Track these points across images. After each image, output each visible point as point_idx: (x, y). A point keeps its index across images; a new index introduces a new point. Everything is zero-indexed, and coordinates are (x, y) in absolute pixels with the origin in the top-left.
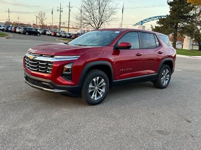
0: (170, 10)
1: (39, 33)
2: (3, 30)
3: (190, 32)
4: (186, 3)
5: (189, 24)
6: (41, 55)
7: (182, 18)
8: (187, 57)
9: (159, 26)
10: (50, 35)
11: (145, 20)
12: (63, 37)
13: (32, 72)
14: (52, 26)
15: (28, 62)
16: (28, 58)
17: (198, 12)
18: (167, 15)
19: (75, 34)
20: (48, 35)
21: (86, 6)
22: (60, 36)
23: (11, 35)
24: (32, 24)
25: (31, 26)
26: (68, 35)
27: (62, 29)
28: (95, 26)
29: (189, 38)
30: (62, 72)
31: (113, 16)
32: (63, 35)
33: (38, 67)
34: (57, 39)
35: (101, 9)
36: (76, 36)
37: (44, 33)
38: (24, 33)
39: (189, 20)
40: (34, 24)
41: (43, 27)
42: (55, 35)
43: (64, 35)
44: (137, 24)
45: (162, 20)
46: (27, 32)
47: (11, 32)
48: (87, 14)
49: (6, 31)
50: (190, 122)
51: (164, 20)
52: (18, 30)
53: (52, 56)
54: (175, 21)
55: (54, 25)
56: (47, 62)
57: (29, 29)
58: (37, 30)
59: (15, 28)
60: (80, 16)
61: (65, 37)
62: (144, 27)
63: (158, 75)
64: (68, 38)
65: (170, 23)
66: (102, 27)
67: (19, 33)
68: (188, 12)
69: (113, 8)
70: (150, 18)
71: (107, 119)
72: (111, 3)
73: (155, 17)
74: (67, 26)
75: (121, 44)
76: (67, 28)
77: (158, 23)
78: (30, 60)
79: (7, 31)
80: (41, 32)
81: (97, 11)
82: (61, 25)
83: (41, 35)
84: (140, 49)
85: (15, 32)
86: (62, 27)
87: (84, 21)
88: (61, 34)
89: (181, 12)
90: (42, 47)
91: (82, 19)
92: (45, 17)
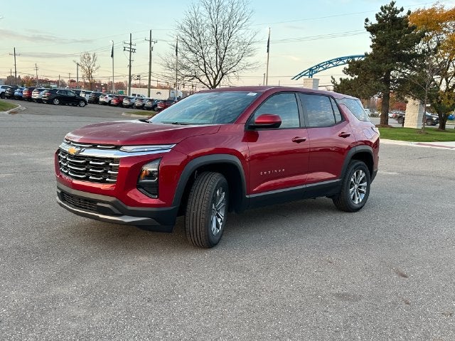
0: (371, 43)
1: (83, 100)
2: (2, 95)
3: (418, 88)
4: (407, 26)
5: (414, 73)
6: (94, 146)
7: (399, 61)
8: (413, 144)
9: (349, 77)
10: (109, 104)
11: (319, 66)
12: (138, 108)
13: (75, 182)
14: (111, 83)
15: (65, 160)
16: (65, 153)
17: (433, 46)
18: (366, 55)
19: (165, 101)
20: (104, 104)
21: (187, 39)
22: (131, 106)
23: (20, 105)
24: (66, 81)
25: (63, 85)
26: (148, 104)
27: (134, 91)
28: (207, 83)
29: (417, 102)
30: (138, 180)
31: (246, 60)
32: (138, 103)
33: (87, 171)
34: (123, 112)
35: (221, 45)
36: (167, 104)
37: (95, 101)
38: (50, 102)
39: (415, 63)
40: (72, 81)
41: (92, 85)
42: (120, 104)
43: (140, 104)
44: (301, 75)
45: (355, 66)
46: (57, 98)
47: (20, 98)
48: (190, 55)
49: (9, 98)
50: (405, 276)
51: (359, 64)
52: (35, 95)
53: (117, 147)
54: (383, 66)
55: (115, 81)
56: (107, 159)
57: (61, 91)
58: (78, 93)
59: (30, 91)
60: (174, 60)
61: (142, 107)
62: (316, 81)
63: (343, 182)
64: (148, 109)
65: (374, 72)
66: (225, 83)
67: (39, 101)
68: (411, 46)
69: (247, 41)
70: (330, 62)
71: (232, 274)
72: (241, 32)
73: (341, 59)
74: (146, 83)
75: (259, 118)
76: (145, 87)
77: (347, 71)
78: (70, 156)
79: (12, 97)
80: (87, 97)
81: (213, 49)
82: (133, 82)
83: (89, 105)
84: (300, 128)
85: (29, 99)
86: (135, 86)
87: (183, 72)
88: (133, 101)
89: (395, 47)
90: (96, 129)
91: (179, 66)
92: (97, 64)
